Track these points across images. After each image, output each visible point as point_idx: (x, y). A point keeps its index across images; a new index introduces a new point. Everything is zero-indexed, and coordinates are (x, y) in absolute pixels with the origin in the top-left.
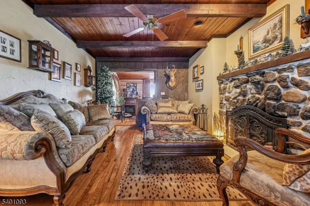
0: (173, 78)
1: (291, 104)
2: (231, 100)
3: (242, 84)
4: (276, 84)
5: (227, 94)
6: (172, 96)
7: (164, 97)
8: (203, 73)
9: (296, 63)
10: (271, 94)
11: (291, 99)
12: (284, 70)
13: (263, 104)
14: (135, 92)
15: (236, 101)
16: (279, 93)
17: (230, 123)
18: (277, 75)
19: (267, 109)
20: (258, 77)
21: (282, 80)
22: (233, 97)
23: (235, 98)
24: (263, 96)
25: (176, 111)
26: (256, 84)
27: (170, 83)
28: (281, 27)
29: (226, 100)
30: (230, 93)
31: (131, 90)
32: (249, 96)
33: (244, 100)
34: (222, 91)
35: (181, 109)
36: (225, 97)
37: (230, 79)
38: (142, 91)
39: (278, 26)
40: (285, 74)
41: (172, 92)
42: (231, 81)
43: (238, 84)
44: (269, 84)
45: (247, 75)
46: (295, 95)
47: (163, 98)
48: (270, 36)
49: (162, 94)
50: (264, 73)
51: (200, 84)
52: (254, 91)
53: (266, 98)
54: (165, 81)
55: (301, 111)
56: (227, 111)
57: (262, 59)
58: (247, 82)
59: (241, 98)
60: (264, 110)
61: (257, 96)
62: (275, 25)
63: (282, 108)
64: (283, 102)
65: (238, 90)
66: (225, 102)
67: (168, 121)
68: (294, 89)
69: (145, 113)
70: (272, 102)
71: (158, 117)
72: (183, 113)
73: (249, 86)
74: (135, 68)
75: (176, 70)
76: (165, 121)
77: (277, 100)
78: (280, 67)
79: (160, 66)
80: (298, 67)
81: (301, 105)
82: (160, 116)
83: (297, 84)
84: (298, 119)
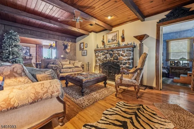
0: (69, 47)
1: (121, 61)
2: (101, 60)
3: (105, 54)
4: (117, 55)
5: (99, 58)
6: (67, 58)
7: (64, 58)
8: (87, 47)
9: (122, 49)
10: (116, 58)
11: (121, 59)
12: (119, 51)
13: (113, 61)
14: (28, 54)
15: (103, 60)
16: (117, 58)
17: (101, 69)
18: (117, 52)
19: (114, 63)
20: (111, 52)
21: (118, 54)
22: (102, 59)
23: (103, 59)
24: (113, 59)
25: (73, 66)
26: (110, 54)
27: (67, 50)
28: (117, 37)
29: (99, 60)
30: (100, 57)
31: (24, 52)
32: (108, 59)
33: (106, 60)
34: (96, 56)
35: (76, 65)
36: (98, 59)
37: (101, 51)
38: (35, 54)
39: (116, 36)
40: (119, 52)
41: (68, 55)
42: (101, 52)
43: (104, 54)
44: (115, 55)
45: (107, 51)
46: (121, 58)
47: (62, 59)
48: (113, 39)
49: (61, 56)
50: (113, 51)
51: (85, 52)
52: (109, 57)
53: (114, 59)
54: (63, 48)
55: (123, 63)
56: (100, 65)
57: (112, 46)
58: (107, 53)
59: (105, 59)
60: (113, 63)
61: (111, 58)
62: (115, 35)
63: (118, 62)
64: (118, 60)
65: (104, 56)
66: (98, 61)
67: (71, 72)
68: (121, 57)
69: (56, 68)
70: (116, 61)
71: (65, 71)
72: (78, 67)
73: (108, 55)
74: (41, 37)
75: (71, 43)
76: (69, 72)
77: (117, 60)
78: (118, 50)
79: (60, 39)
80: (122, 50)
81: (123, 61)
82: (66, 70)
83: (122, 55)
84: (122, 65)
